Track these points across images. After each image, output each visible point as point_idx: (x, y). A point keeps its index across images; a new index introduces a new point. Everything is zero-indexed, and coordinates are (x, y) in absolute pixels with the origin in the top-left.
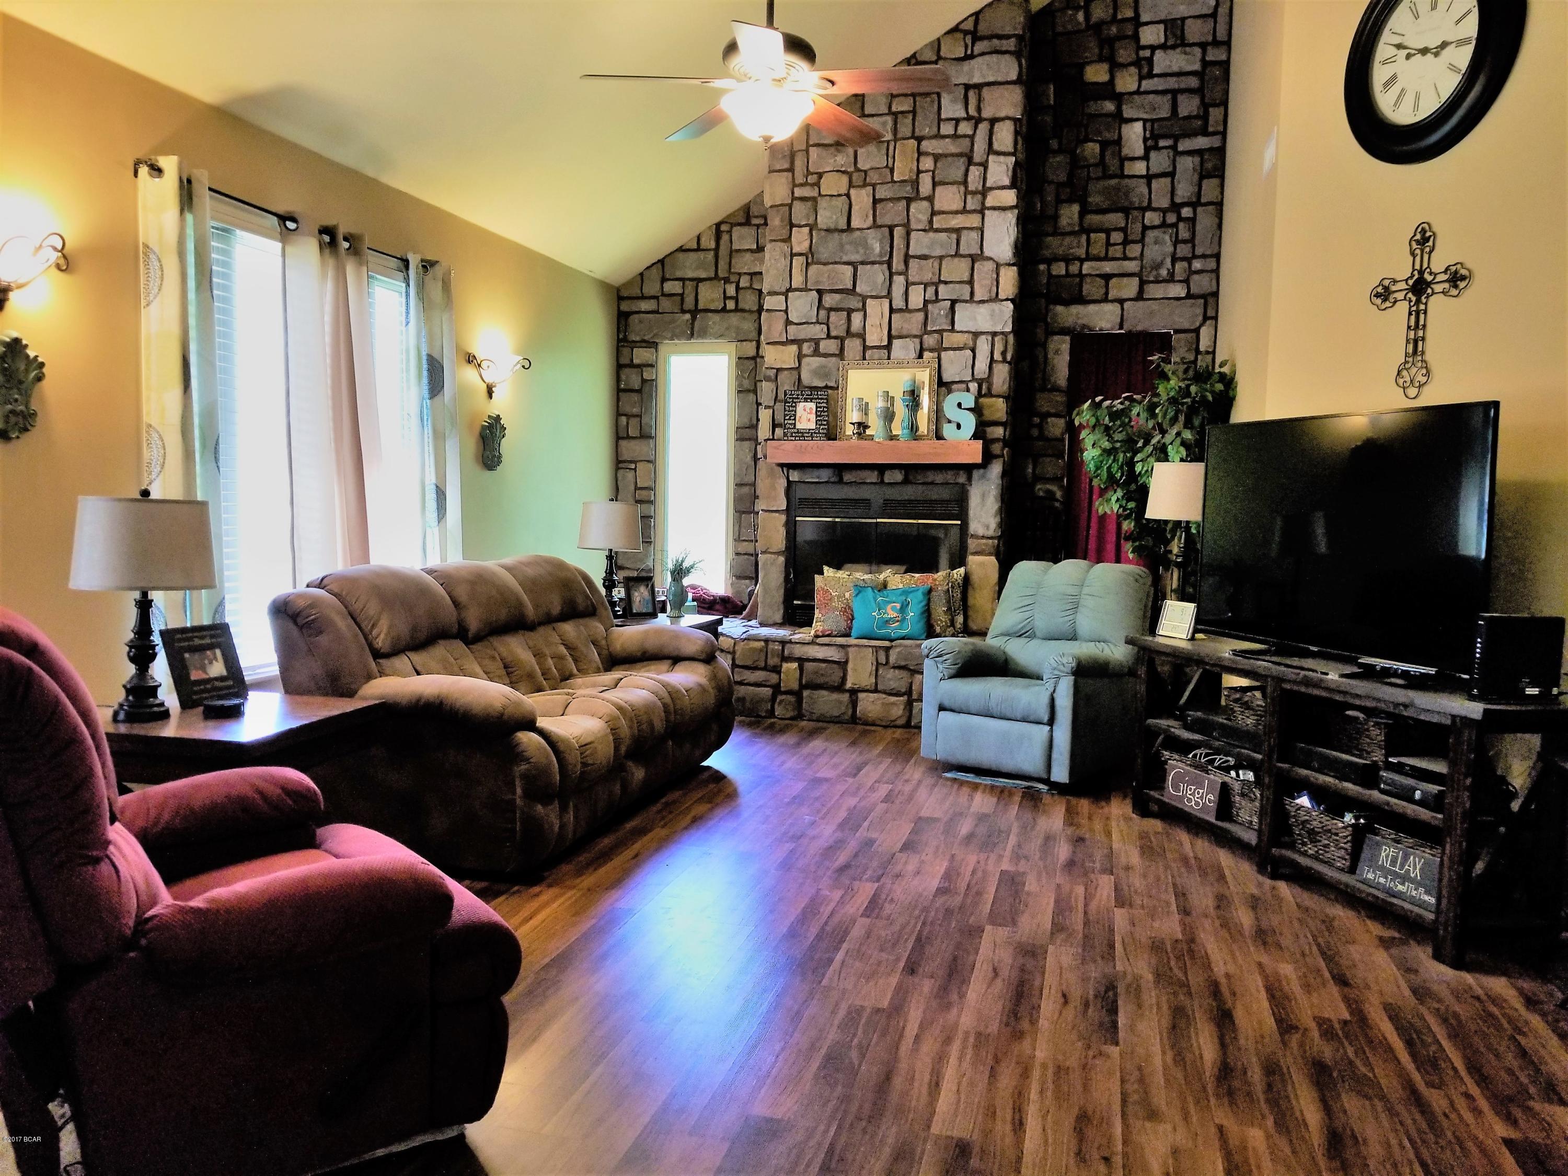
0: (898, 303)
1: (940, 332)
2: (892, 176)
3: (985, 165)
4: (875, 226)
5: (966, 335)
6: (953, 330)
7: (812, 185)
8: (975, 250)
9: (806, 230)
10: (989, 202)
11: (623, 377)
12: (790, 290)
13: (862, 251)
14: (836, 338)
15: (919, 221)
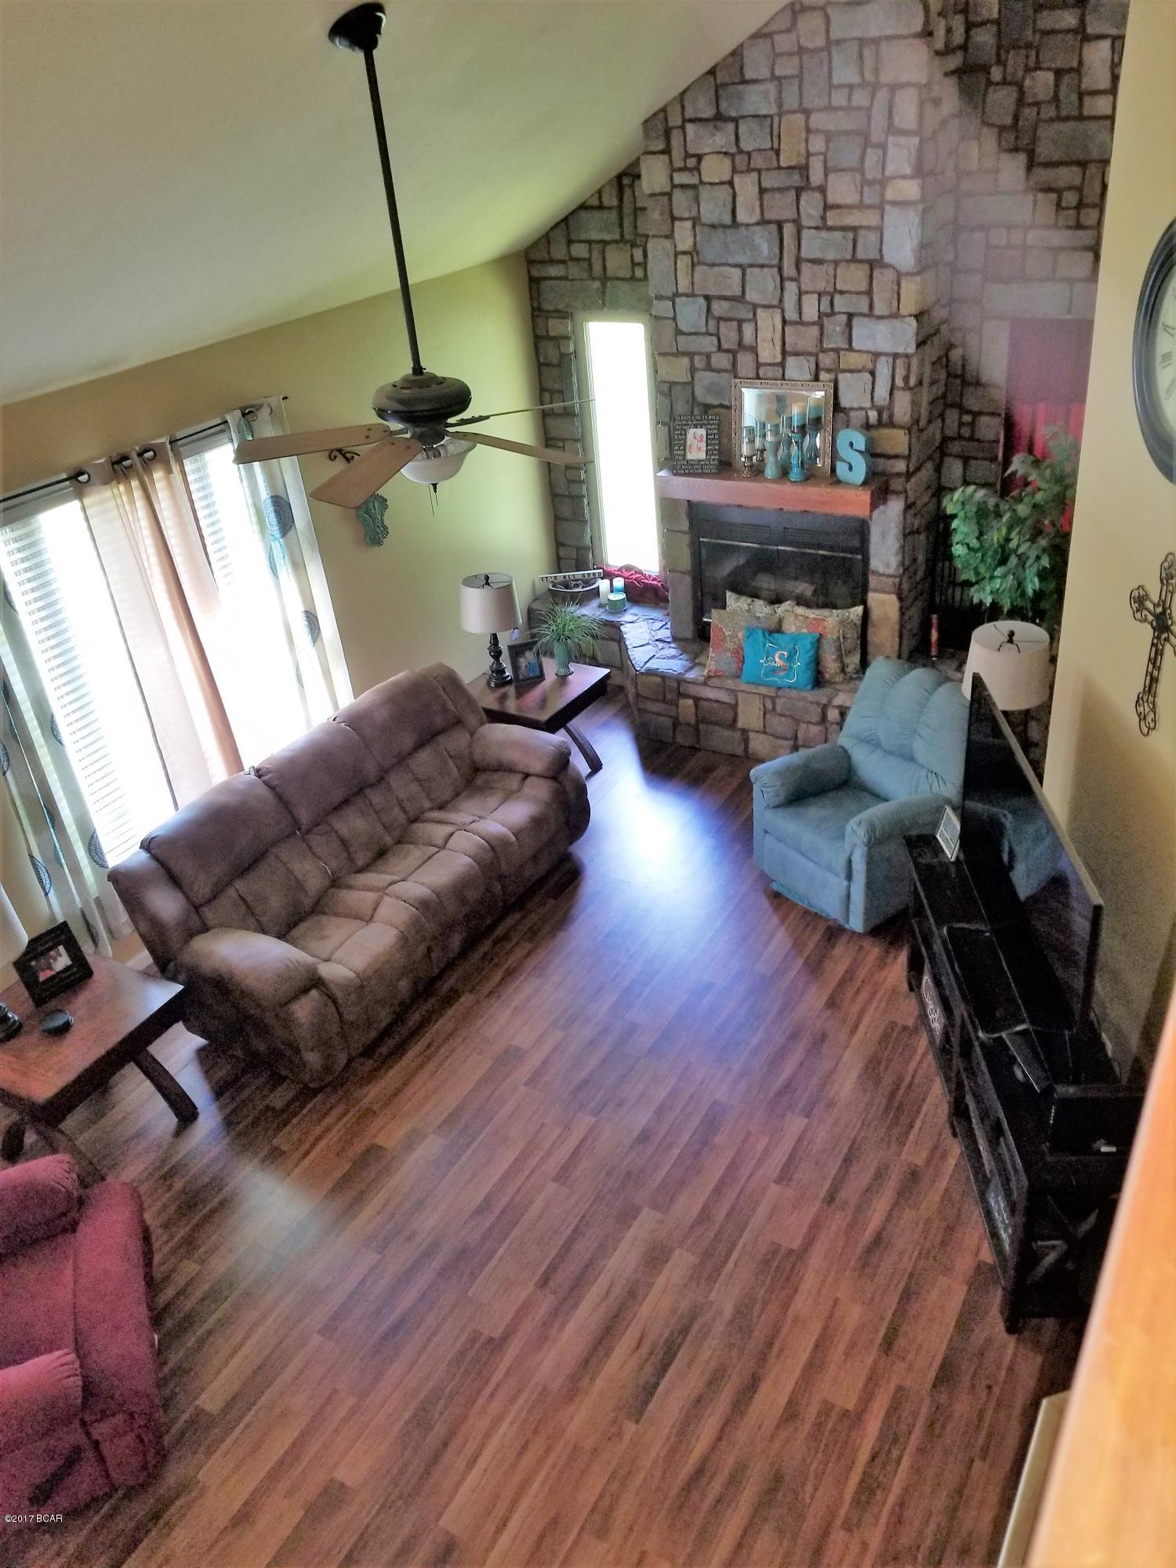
0: (791, 315)
1: (837, 351)
2: (778, 161)
3: (883, 147)
4: (763, 222)
5: (865, 355)
6: (850, 349)
7: (691, 170)
8: (873, 254)
9: (689, 224)
10: (890, 195)
11: (542, 351)
12: (677, 294)
13: (749, 253)
14: (727, 351)
15: (810, 216)
